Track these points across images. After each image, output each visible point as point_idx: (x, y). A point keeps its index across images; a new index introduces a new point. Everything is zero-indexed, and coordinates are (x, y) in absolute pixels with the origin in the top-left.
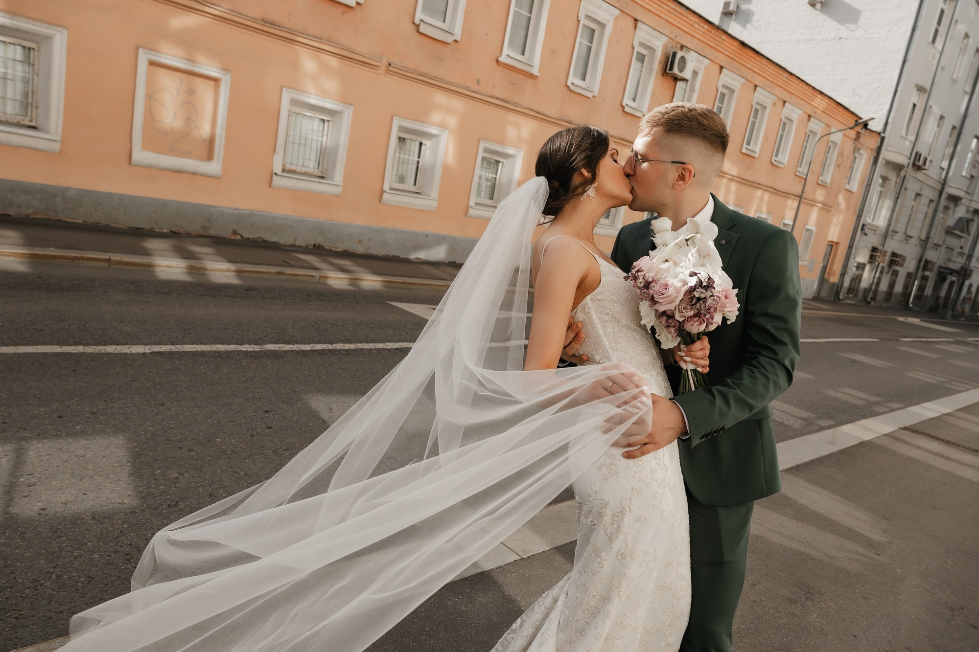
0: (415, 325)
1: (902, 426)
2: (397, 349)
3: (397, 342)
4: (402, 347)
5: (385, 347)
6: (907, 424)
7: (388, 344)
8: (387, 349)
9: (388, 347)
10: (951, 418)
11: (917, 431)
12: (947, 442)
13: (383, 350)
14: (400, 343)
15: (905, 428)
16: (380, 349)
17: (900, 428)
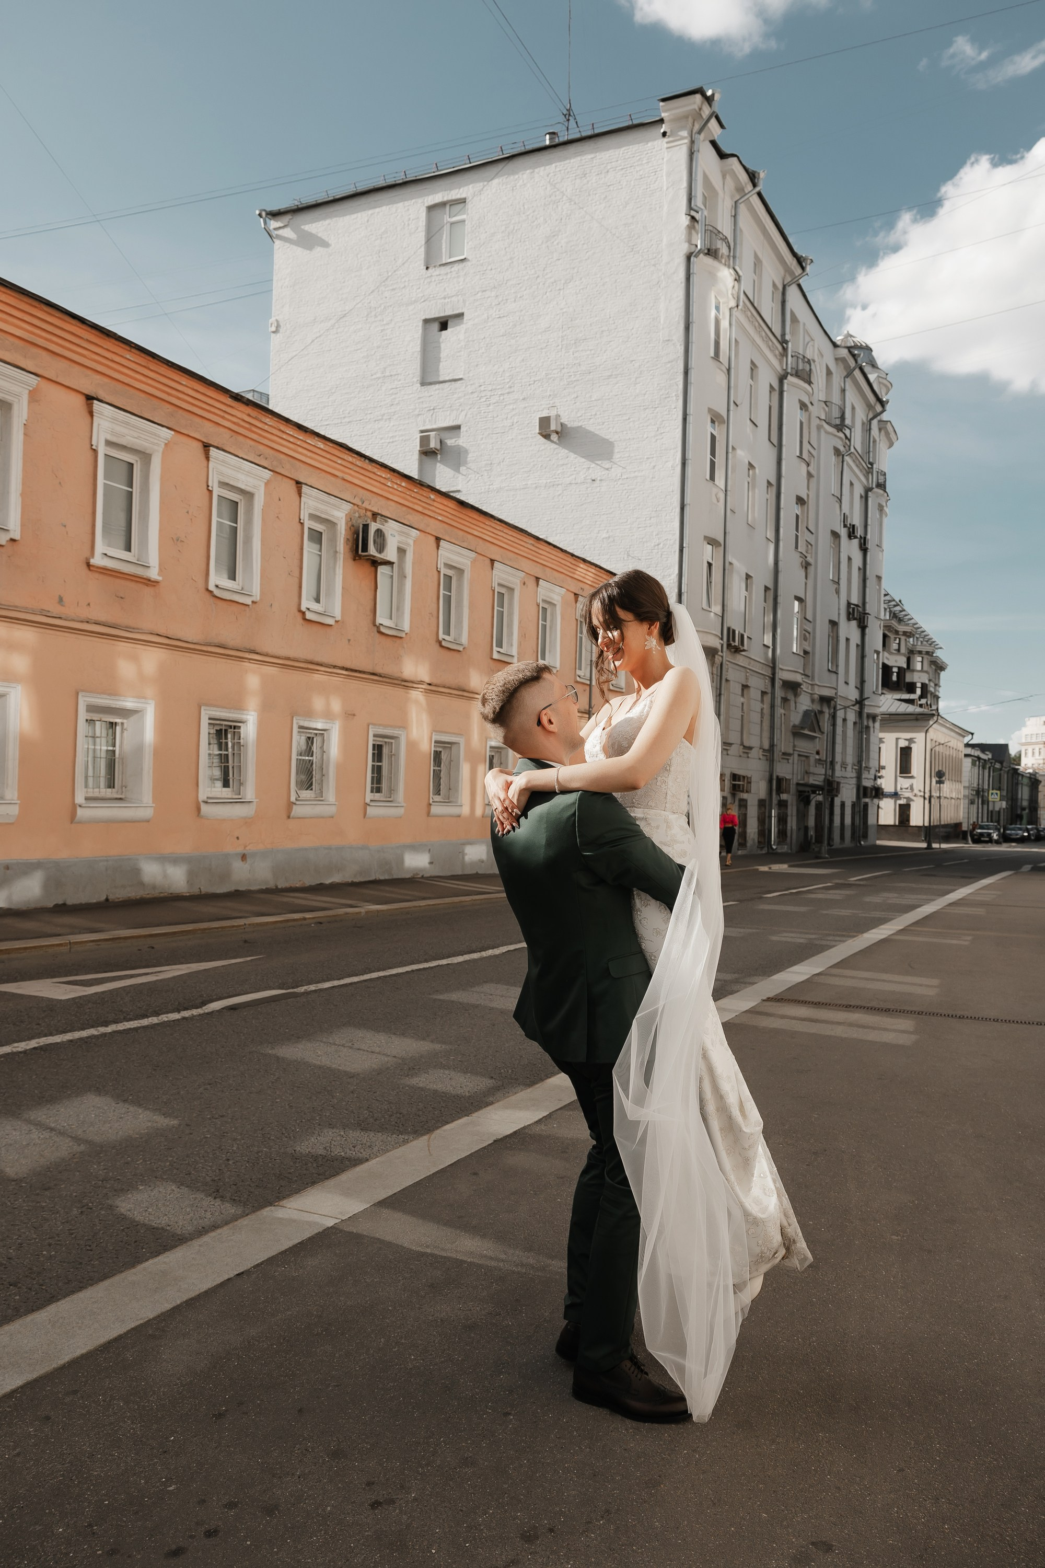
0: (45, 1011)
1: (765, 998)
2: (34, 1048)
3: (30, 1038)
4: (42, 1044)
5: (15, 1050)
6: (771, 995)
7: (16, 1045)
8: (21, 1052)
9: (20, 1050)
10: (823, 977)
11: (782, 999)
12: (817, 1004)
13: (13, 1054)
14: (37, 1040)
15: (769, 999)
16: (8, 1054)
17: (764, 1000)
